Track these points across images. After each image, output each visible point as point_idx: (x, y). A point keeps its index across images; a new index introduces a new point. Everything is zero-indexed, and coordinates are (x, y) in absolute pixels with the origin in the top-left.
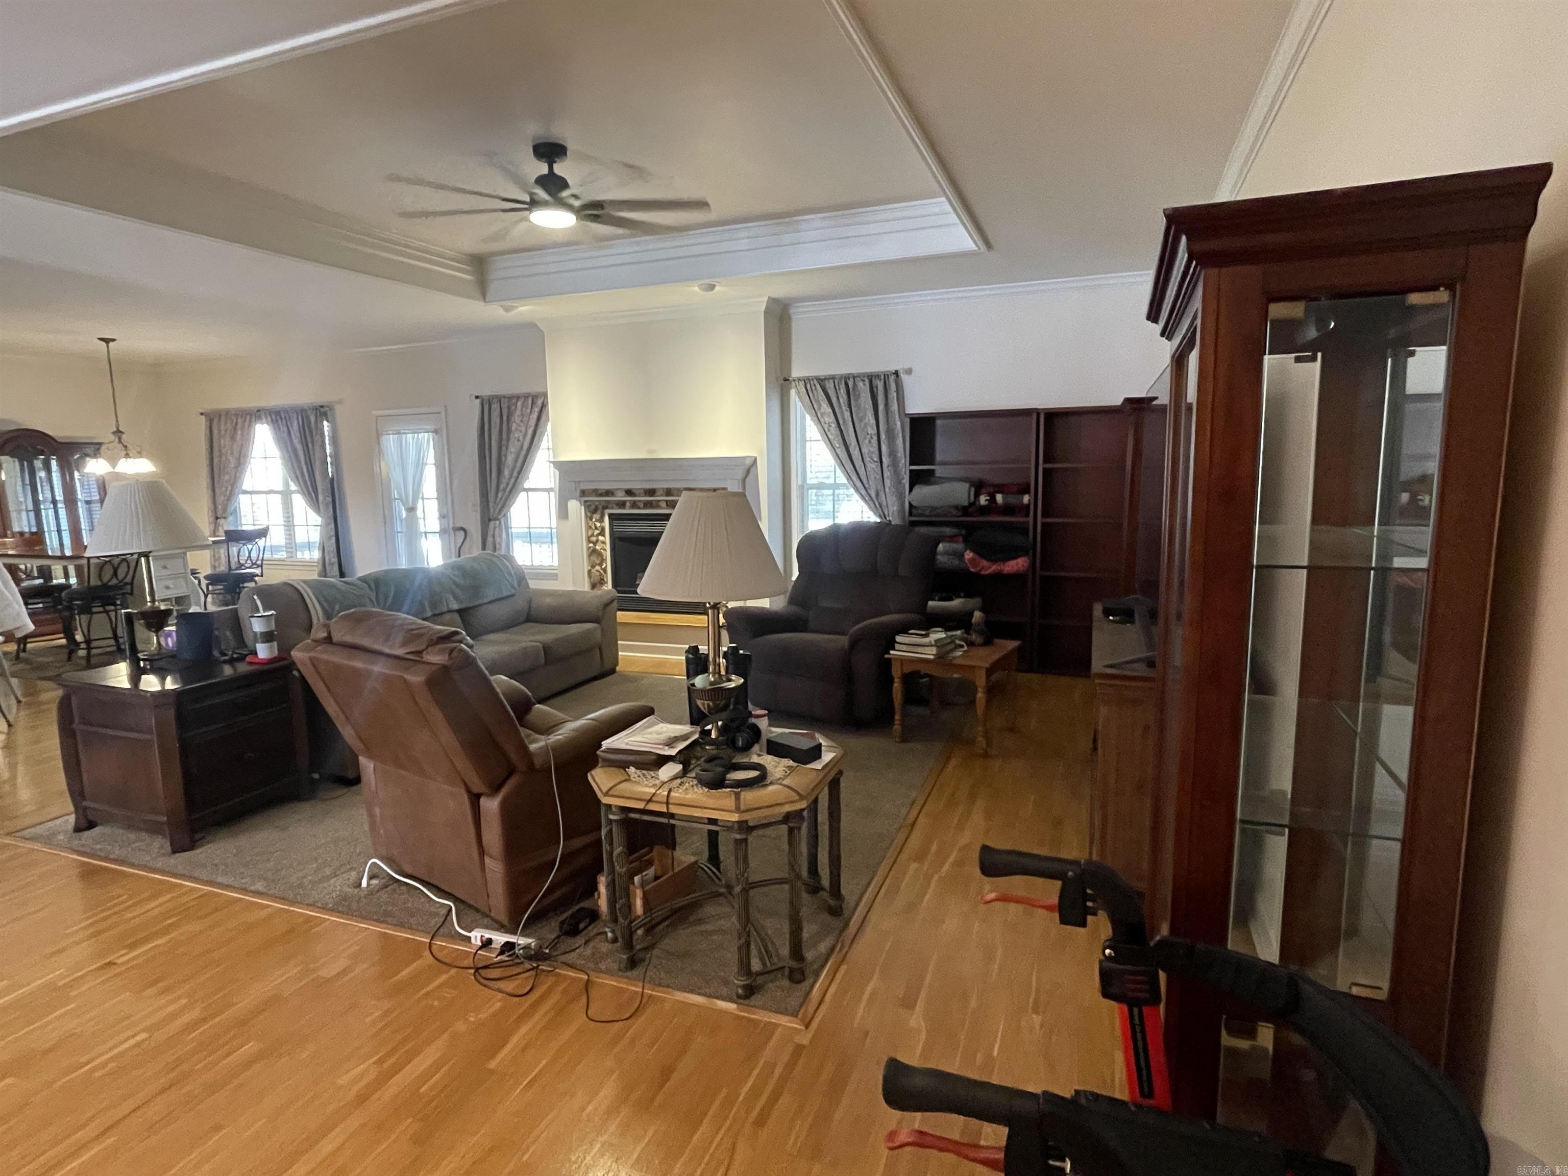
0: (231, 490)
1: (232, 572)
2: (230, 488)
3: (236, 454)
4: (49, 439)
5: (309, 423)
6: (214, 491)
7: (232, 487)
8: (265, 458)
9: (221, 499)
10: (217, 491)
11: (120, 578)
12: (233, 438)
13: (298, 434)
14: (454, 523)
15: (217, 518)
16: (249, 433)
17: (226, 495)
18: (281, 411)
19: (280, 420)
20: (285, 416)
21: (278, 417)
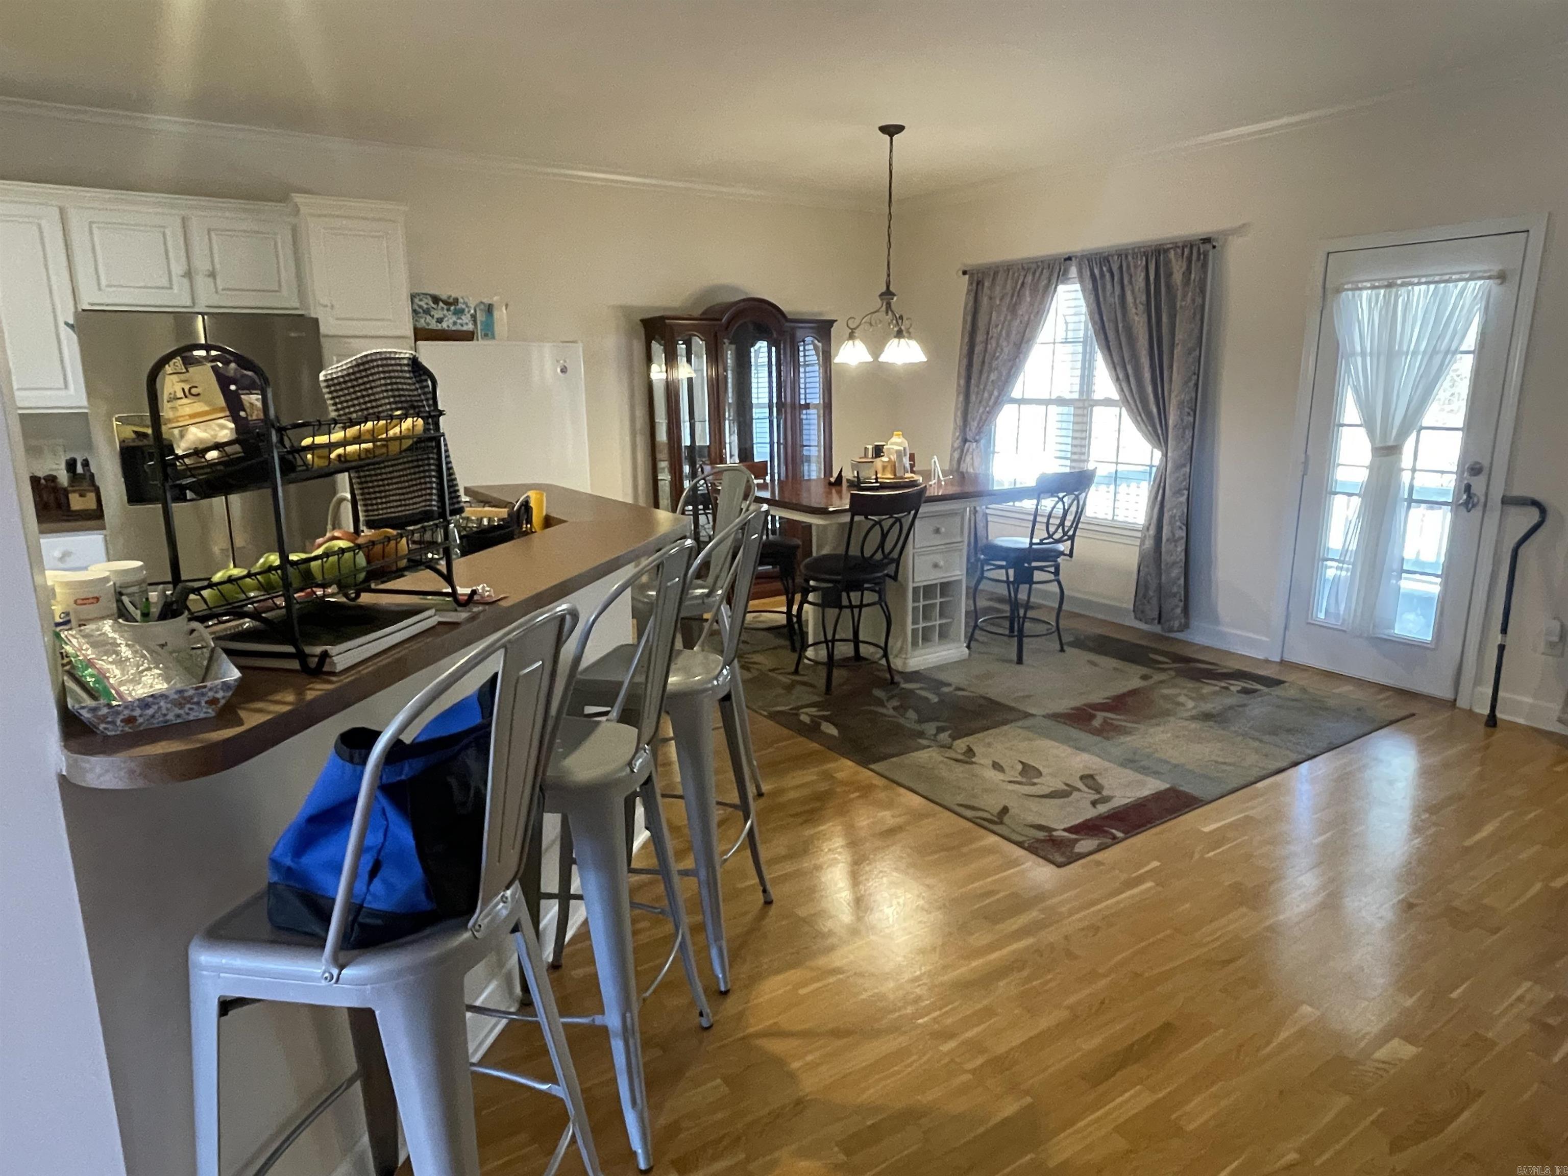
0: (998, 398)
1: (1034, 547)
2: (996, 393)
4: (779, 316)
5: (1169, 275)
6: (967, 398)
7: (998, 395)
10: (974, 398)
11: (887, 551)
12: (1013, 309)
13: (1144, 298)
14: (1508, 482)
15: (965, 441)
16: (1042, 301)
17: (988, 404)
18: (1112, 256)
19: (1108, 276)
20: (1121, 267)
21: (1104, 269)
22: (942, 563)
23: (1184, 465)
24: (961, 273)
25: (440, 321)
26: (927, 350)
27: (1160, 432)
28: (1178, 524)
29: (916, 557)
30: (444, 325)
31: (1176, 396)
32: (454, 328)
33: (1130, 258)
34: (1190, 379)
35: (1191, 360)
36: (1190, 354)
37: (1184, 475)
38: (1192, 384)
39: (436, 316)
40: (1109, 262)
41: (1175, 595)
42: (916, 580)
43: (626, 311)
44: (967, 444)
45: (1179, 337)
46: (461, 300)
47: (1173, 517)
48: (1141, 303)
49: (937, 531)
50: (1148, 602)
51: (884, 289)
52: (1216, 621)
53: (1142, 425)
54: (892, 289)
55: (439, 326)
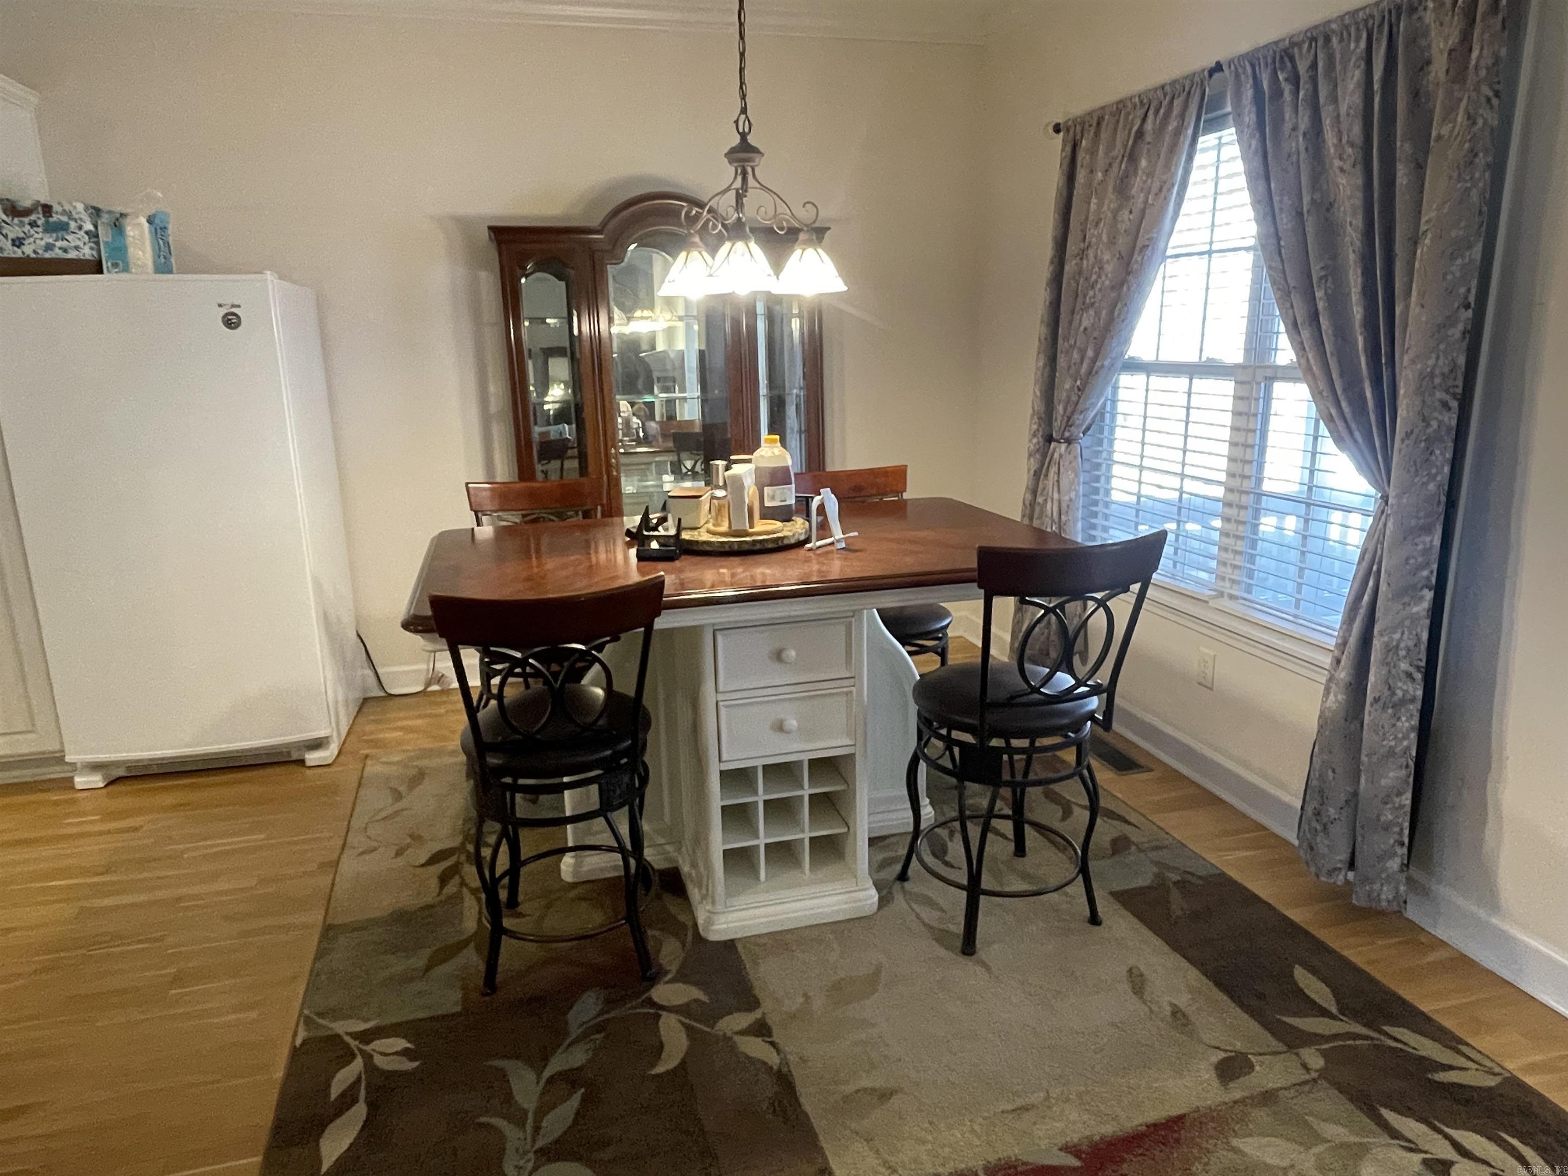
0: (1094, 361)
2: (1090, 353)
3: (1122, 242)
5: (1422, 65)
6: (1052, 361)
7: (1097, 353)
8: (1210, 253)
9: (1065, 385)
10: (1062, 361)
12: (1122, 189)
13: (1357, 130)
15: (1049, 439)
17: (1078, 372)
18: (1299, 45)
19: (1287, 89)
20: (1314, 66)
21: (1281, 77)
22: (792, 723)
23: (1427, 529)
24: (1051, 130)
25: (18, 243)
26: (844, 271)
27: (1377, 444)
28: (1404, 666)
29: (723, 712)
30: (28, 250)
31: (1413, 362)
32: (47, 255)
33: (1335, 40)
34: (1451, 321)
35: (1456, 268)
36: (1453, 257)
37: (1426, 551)
38: (1456, 332)
39: (11, 236)
40: (1292, 59)
41: (1387, 828)
42: (724, 758)
43: (463, 223)
44: (1053, 444)
45: (1429, 214)
46: (56, 208)
47: (1391, 649)
48: (1352, 144)
49: (778, 656)
50: (1325, 828)
51: (736, 140)
52: (1492, 902)
53: (1340, 424)
54: (751, 139)
55: (18, 253)
